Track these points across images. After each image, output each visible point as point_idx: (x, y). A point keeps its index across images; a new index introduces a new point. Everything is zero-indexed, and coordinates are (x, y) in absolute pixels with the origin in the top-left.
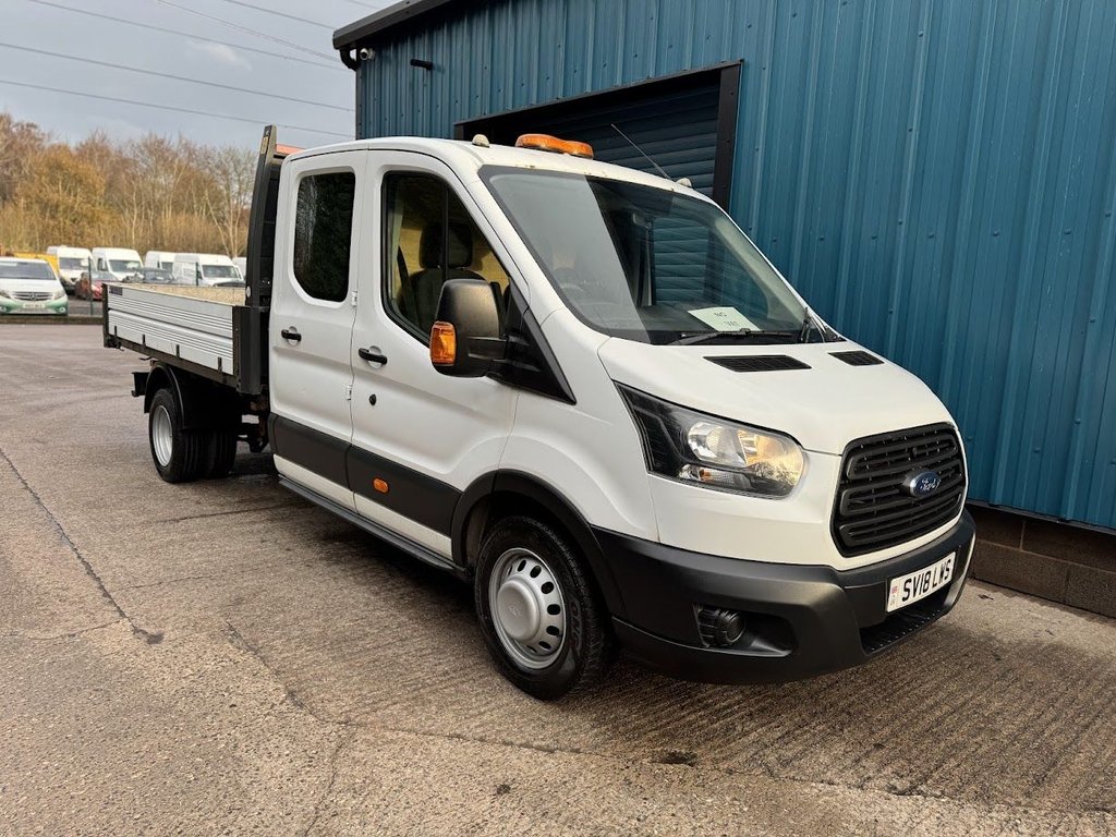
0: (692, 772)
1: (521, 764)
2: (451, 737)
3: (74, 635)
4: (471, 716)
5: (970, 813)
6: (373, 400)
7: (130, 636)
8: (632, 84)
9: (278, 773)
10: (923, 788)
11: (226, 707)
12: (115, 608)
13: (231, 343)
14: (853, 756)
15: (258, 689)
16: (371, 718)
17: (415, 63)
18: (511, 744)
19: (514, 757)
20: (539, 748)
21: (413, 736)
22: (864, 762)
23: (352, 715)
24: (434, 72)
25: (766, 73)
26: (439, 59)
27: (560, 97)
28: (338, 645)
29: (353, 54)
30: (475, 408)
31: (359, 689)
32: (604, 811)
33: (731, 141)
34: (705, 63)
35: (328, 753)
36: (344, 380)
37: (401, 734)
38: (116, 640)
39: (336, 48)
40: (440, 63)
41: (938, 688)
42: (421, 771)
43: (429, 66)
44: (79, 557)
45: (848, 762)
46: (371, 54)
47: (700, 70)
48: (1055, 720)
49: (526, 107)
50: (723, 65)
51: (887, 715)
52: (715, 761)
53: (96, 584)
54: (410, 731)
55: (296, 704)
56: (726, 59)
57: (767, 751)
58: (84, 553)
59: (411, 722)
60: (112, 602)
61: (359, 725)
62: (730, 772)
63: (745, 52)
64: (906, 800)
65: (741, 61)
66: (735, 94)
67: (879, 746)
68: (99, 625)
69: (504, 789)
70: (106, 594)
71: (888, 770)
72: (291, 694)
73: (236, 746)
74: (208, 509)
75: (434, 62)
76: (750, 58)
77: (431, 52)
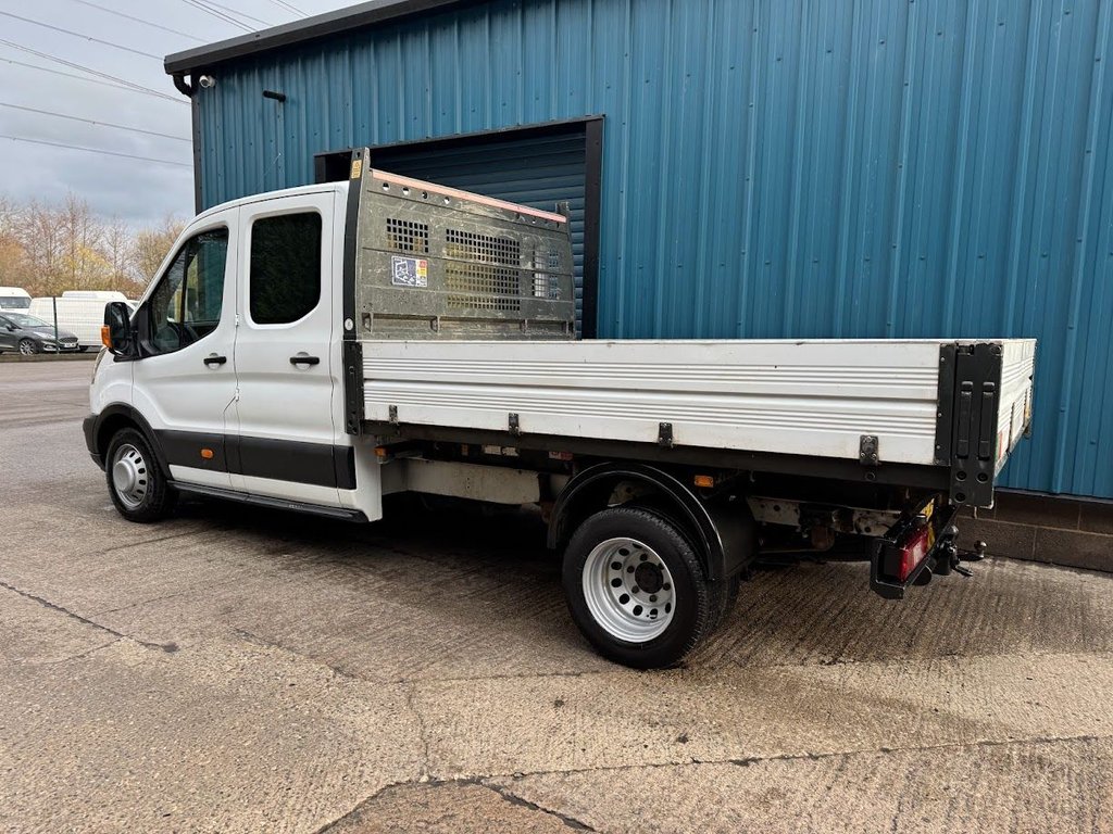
0: (686, 673)
1: (560, 686)
2: (496, 677)
3: (83, 656)
4: (501, 662)
5: (877, 668)
7: (143, 650)
8: (503, 130)
9: (372, 722)
10: (841, 659)
11: (287, 687)
12: (104, 631)
14: (790, 647)
15: (306, 672)
16: (420, 676)
17: (267, 94)
18: (543, 675)
19: (553, 682)
20: (568, 674)
21: (464, 681)
22: (797, 649)
23: (404, 676)
24: (289, 105)
25: (626, 128)
26: (291, 94)
27: (430, 135)
28: (349, 629)
29: (188, 80)
31: (396, 657)
32: (640, 705)
33: (598, 184)
34: (569, 115)
35: (403, 704)
37: (454, 682)
38: (129, 653)
39: (168, 73)
40: (294, 95)
41: (824, 600)
42: (488, 702)
43: (282, 99)
45: (787, 652)
46: (211, 81)
47: (567, 121)
48: (904, 609)
49: (394, 144)
50: (588, 119)
51: (799, 621)
52: (700, 664)
53: (64, 614)
54: (459, 679)
55: (346, 675)
56: (590, 113)
57: (731, 653)
58: (25, 590)
59: (456, 673)
60: (95, 626)
61: (414, 681)
62: (712, 668)
63: (606, 109)
64: (834, 667)
65: (604, 116)
66: (599, 144)
67: (802, 640)
68: (101, 645)
69: (558, 703)
70: (83, 621)
71: (815, 652)
72: (337, 670)
73: (319, 711)
74: (129, 540)
75: (287, 95)
76: (611, 114)
77: (283, 85)
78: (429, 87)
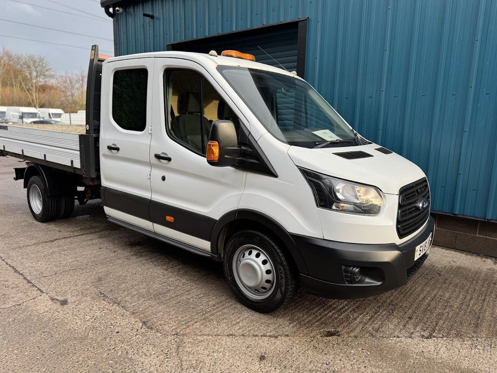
0: (340, 340)
1: (265, 345)
2: (229, 336)
3: (20, 305)
4: (234, 325)
5: (457, 343)
6: (164, 178)
7: (50, 302)
8: (256, 27)
9: (153, 364)
10: (434, 334)
11: (115, 333)
12: (36, 289)
13: (79, 153)
14: (402, 323)
15: (127, 323)
16: (188, 331)
17: (145, 15)
18: (257, 336)
19: (261, 342)
20: (270, 336)
21: (210, 337)
22: (407, 326)
23: (178, 331)
24: (155, 20)
25: (319, 24)
26: (156, 15)
27: (220, 32)
28: (157, 296)
29: (111, 10)
30: (223, 180)
31: (177, 317)
32: (310, 362)
33: (304, 54)
34: (290, 19)
35: (174, 351)
36: (146, 170)
37: (205, 337)
38: (43, 305)
39: (102, 7)
40: (158, 16)
41: (422, 290)
42: (221, 354)
43: (152, 17)
44: (7, 264)
45: (401, 327)
46: (121, 10)
47: (289, 22)
48: (471, 299)
49: (203, 37)
50: (299, 20)
51: (408, 305)
52: (348, 333)
53: (21, 277)
54: (208, 335)
55: (148, 328)
56: (301, 17)
57: (367, 326)
58: (9, 261)
59: (207, 331)
60: (33, 286)
61: (183, 335)
62: (356, 337)
63: (309, 14)
64: (430, 341)
65: (308, 18)
66: (305, 33)
67: (410, 318)
68: (32, 298)
69: (262, 358)
70: (29, 282)
71: (418, 329)
72: (144, 323)
73: (127, 353)
74: (67, 234)
75: (154, 15)
76: (312, 16)
77: (153, 10)
78: (220, 7)
